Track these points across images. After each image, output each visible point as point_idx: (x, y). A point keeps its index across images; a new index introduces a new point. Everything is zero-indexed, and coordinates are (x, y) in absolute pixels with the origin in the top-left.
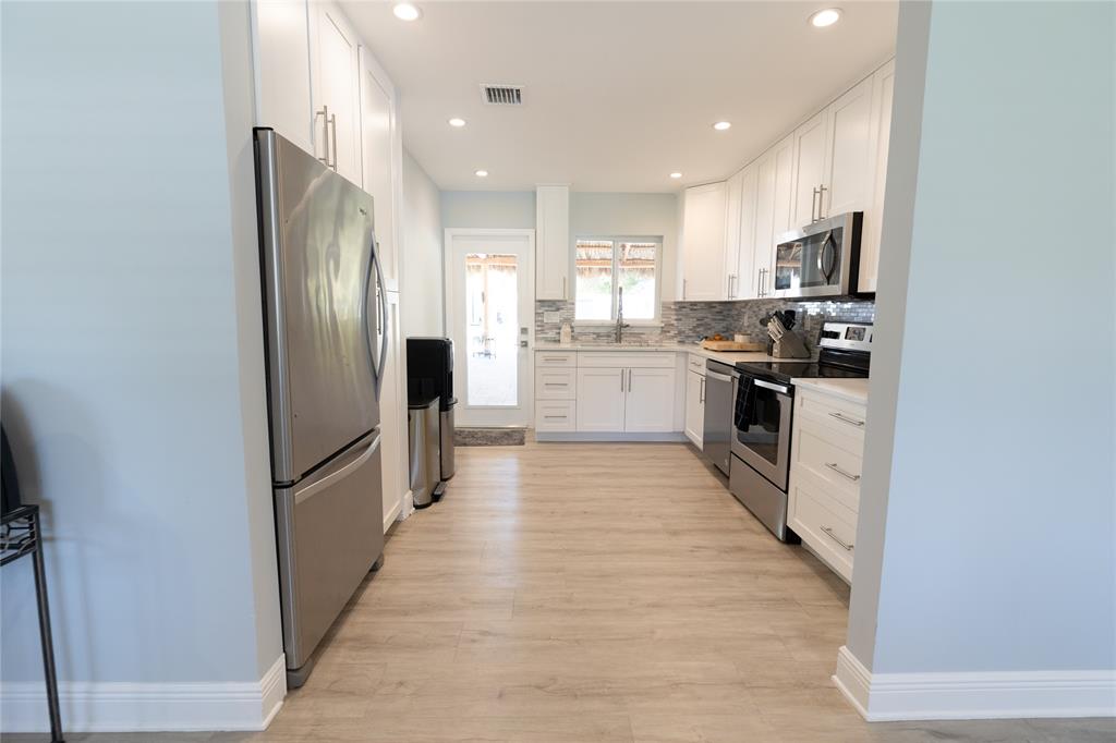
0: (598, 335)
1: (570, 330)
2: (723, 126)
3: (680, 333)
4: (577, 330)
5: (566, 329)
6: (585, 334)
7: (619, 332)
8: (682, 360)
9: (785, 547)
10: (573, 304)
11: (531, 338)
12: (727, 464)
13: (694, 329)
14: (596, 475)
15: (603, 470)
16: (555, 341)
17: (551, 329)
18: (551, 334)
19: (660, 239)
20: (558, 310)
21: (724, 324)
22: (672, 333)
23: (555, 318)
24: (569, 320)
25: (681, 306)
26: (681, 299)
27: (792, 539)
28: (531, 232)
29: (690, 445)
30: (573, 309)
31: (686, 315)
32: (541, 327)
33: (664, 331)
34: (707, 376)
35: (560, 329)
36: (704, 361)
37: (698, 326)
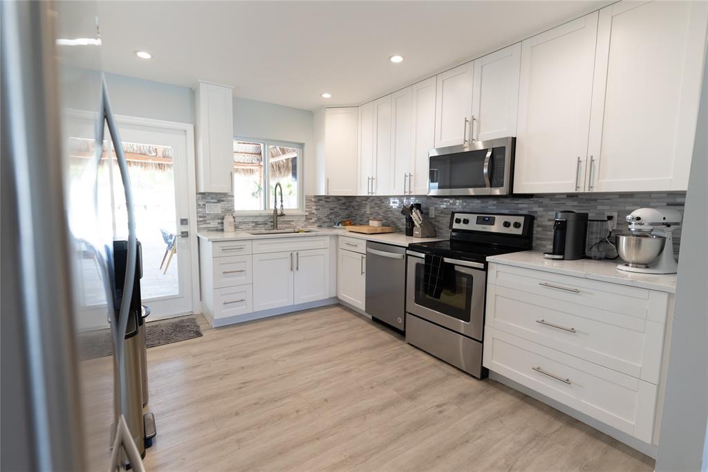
0: (257, 224)
1: (233, 220)
2: (397, 59)
3: (319, 219)
4: (237, 220)
5: (228, 220)
6: (245, 223)
7: (275, 222)
8: (333, 241)
9: (481, 382)
10: (233, 196)
11: (192, 228)
12: (400, 320)
13: (328, 216)
16: (217, 230)
17: (213, 219)
18: (214, 224)
19: (301, 146)
20: (219, 201)
21: (347, 212)
22: (313, 220)
23: (217, 209)
24: (230, 211)
25: (319, 199)
26: (323, 193)
27: (485, 374)
28: (190, 128)
29: (338, 304)
30: (232, 201)
31: (323, 206)
32: (203, 219)
33: (308, 218)
34: (368, 254)
35: (223, 219)
36: (365, 242)
37: (331, 214)
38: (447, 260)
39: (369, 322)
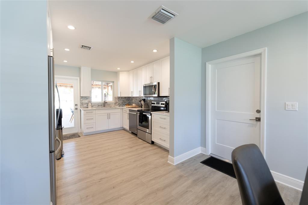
0: (99, 105)
1: (91, 104)
2: (132, 62)
3: (119, 104)
4: (92, 104)
5: (90, 104)
6: (95, 105)
7: (105, 104)
8: (121, 110)
9: (152, 145)
10: (91, 97)
11: (79, 107)
12: (136, 131)
13: (122, 103)
14: (106, 140)
15: (106, 139)
16: (86, 107)
17: (85, 104)
18: (85, 106)
19: (113, 82)
20: (87, 99)
21: (128, 101)
22: (117, 104)
23: (86, 101)
24: (90, 102)
25: (119, 98)
26: (119, 96)
27: (153, 143)
28: (79, 78)
29: (124, 129)
30: (91, 99)
31: (120, 100)
32: (82, 104)
33: (115, 104)
34: (129, 113)
35: (88, 104)
36: (128, 110)
37: (123, 102)
38: (144, 113)
39: (130, 134)
